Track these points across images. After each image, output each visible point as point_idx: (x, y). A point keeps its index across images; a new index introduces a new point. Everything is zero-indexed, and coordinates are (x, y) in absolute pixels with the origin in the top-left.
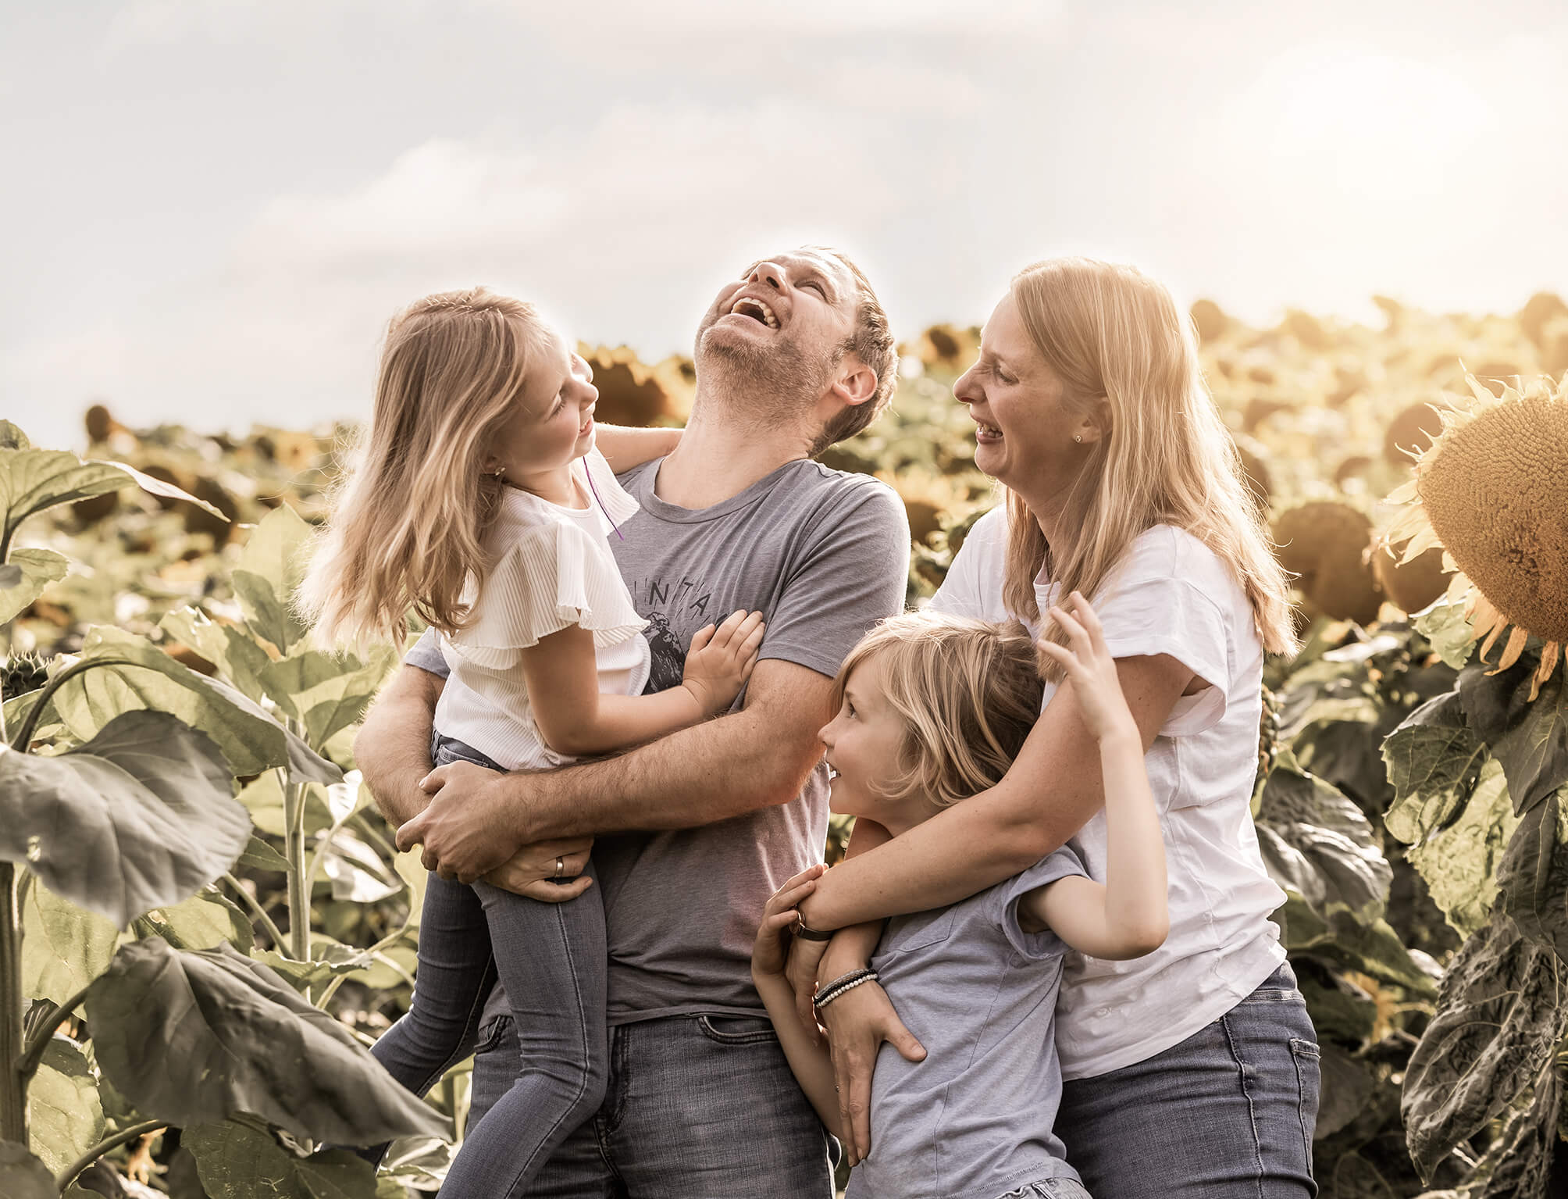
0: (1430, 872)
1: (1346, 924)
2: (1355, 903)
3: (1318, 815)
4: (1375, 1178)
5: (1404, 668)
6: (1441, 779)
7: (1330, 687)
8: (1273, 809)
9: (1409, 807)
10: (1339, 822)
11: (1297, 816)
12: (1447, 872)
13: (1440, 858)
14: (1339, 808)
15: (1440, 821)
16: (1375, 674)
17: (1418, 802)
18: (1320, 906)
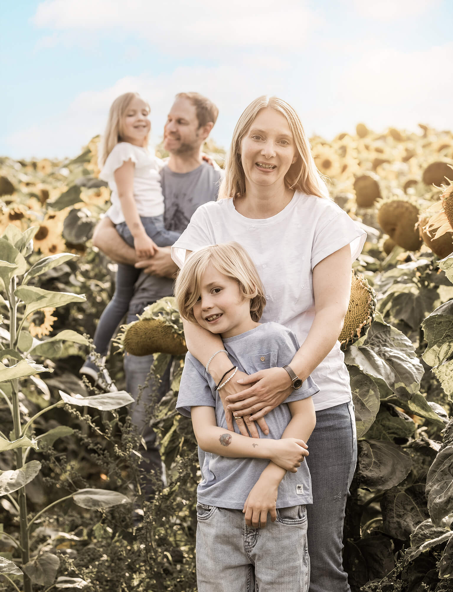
0: (441, 377)
1: (403, 392)
2: (408, 384)
3: (392, 343)
4: (413, 504)
5: (430, 272)
6: (449, 338)
7: (399, 279)
8: (373, 340)
9: (434, 350)
10: (402, 346)
11: (383, 343)
12: (450, 377)
13: (446, 371)
14: (402, 340)
15: (447, 357)
16: (418, 274)
17: (438, 348)
18: (392, 385)
